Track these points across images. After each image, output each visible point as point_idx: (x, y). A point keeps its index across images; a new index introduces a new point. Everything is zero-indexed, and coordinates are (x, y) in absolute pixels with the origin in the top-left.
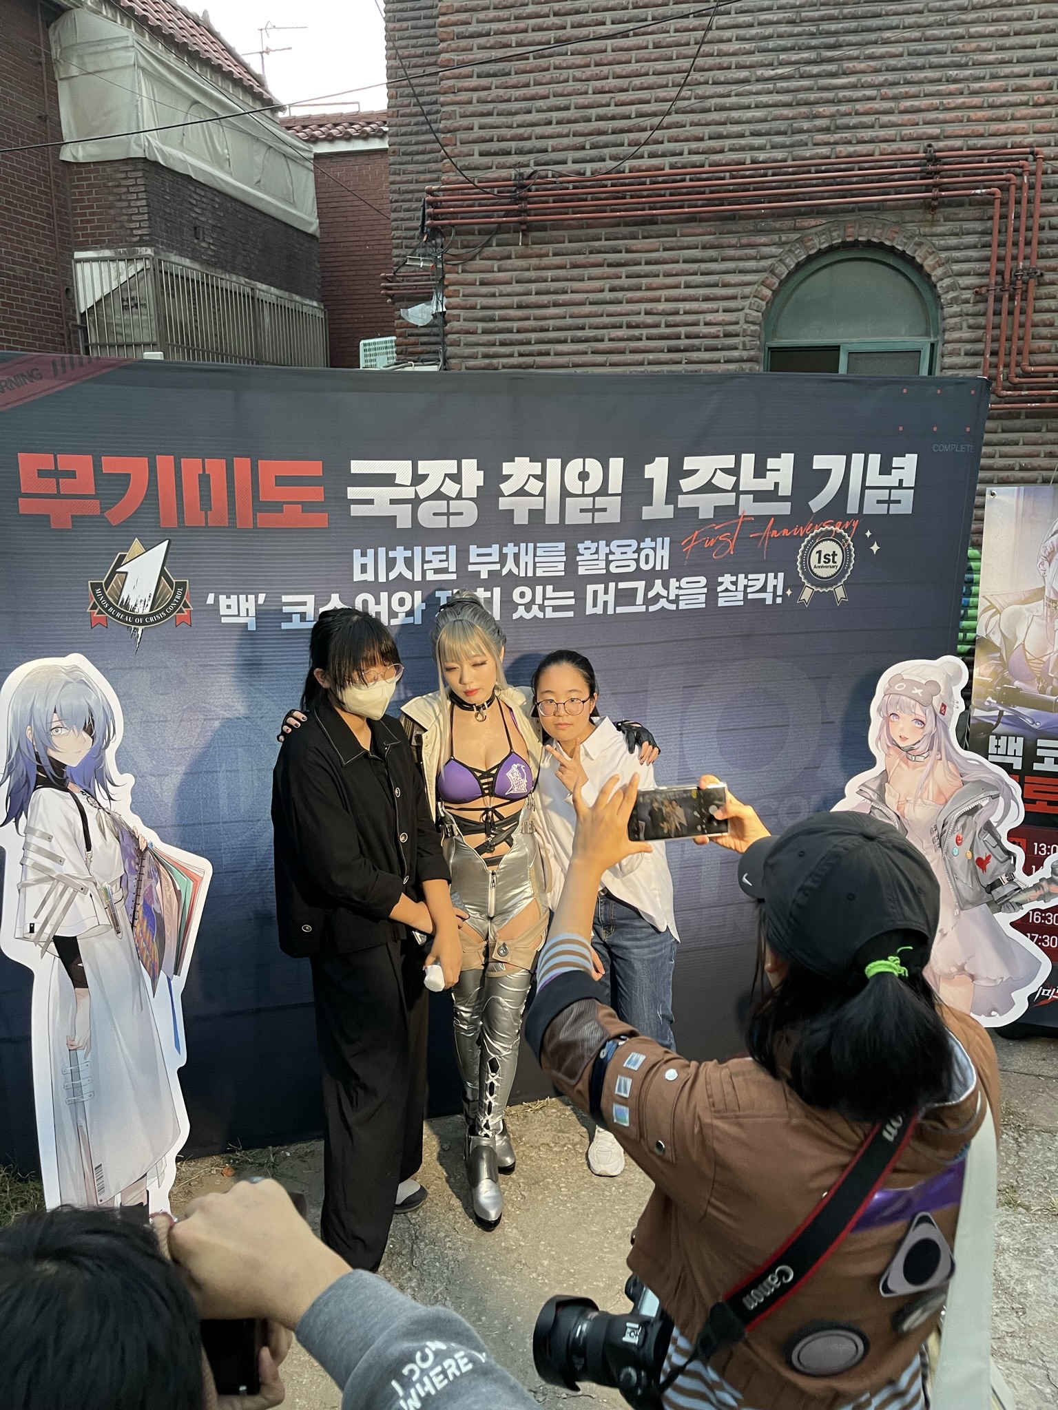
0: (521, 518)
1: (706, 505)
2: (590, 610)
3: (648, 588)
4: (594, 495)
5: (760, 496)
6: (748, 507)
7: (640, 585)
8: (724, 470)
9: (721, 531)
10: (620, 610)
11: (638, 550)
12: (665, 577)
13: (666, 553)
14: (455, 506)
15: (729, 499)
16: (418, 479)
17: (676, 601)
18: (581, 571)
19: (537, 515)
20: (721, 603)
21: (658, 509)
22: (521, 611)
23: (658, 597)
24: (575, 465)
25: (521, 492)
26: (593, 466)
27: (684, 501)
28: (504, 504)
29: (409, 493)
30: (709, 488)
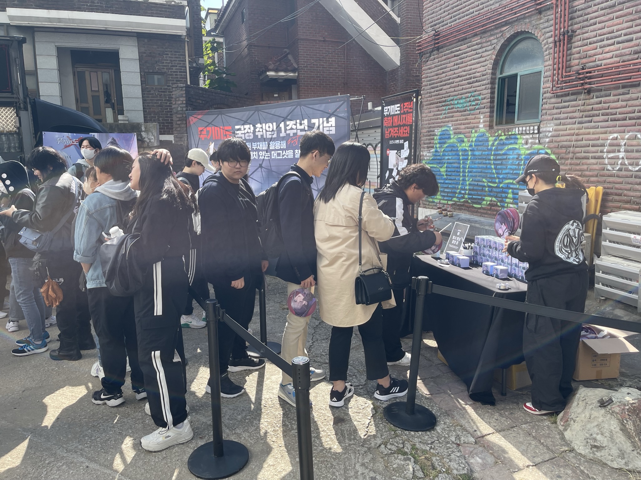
0: (259, 137)
1: (291, 133)
2: (272, 158)
3: (283, 153)
4: (271, 131)
5: (301, 130)
6: (300, 133)
7: (281, 152)
8: (294, 124)
9: (295, 139)
10: (278, 158)
11: (280, 144)
12: (285, 150)
13: (285, 144)
14: (250, 134)
15: (295, 131)
16: (245, 129)
17: (287, 156)
18: (271, 148)
19: (262, 136)
20: (296, 157)
21: (283, 134)
22: (261, 158)
23: (284, 155)
24: (267, 125)
25: (259, 131)
26: (270, 125)
27: (288, 132)
28: (257, 134)
29: (243, 132)
30: (292, 129)
